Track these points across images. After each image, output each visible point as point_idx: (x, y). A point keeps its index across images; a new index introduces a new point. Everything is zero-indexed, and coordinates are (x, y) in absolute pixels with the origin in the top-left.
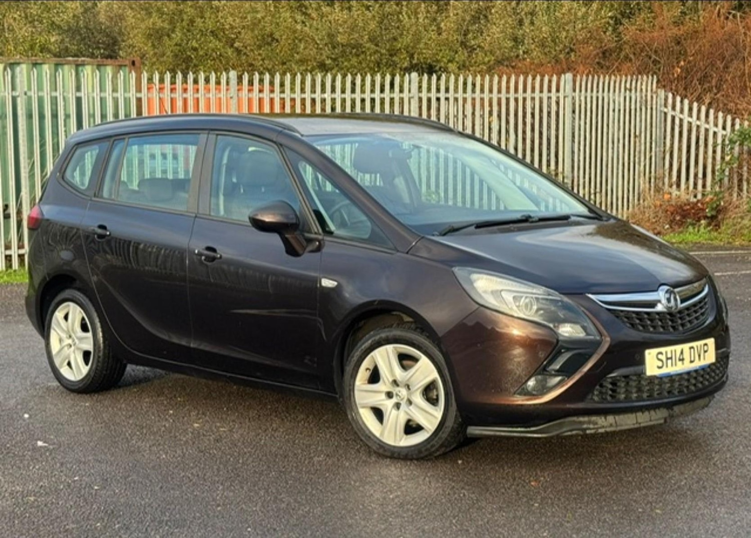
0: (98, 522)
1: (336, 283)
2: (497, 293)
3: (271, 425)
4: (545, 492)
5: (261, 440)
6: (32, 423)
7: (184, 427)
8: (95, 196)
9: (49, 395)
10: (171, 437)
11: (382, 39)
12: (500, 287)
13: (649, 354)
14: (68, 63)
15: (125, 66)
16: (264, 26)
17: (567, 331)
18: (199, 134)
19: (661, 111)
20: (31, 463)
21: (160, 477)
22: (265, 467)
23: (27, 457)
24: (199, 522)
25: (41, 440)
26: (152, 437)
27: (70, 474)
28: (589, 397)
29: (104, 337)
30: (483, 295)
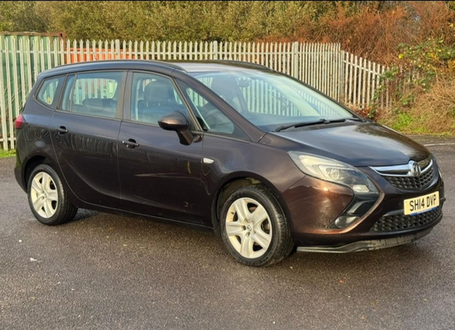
0: (79, 314)
1: (213, 161)
2: (316, 167)
3: (170, 245)
4: (351, 288)
5: (167, 254)
6: (25, 246)
7: (118, 247)
8: (57, 109)
9: (31, 227)
10: (111, 253)
11: (192, 24)
12: (318, 163)
13: (406, 202)
14: (25, 35)
15: (57, 36)
16: (128, 17)
17: (358, 189)
18: (122, 72)
19: (343, 62)
20: (29, 273)
21: (111, 281)
22: (174, 273)
23: (25, 269)
24: (143, 313)
25: (32, 257)
26: (100, 254)
27: (55, 280)
28: (372, 229)
29: (64, 192)
30: (307, 167)
